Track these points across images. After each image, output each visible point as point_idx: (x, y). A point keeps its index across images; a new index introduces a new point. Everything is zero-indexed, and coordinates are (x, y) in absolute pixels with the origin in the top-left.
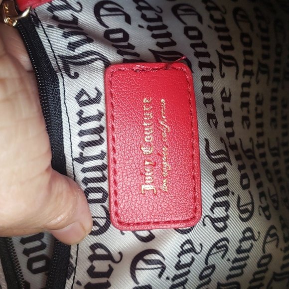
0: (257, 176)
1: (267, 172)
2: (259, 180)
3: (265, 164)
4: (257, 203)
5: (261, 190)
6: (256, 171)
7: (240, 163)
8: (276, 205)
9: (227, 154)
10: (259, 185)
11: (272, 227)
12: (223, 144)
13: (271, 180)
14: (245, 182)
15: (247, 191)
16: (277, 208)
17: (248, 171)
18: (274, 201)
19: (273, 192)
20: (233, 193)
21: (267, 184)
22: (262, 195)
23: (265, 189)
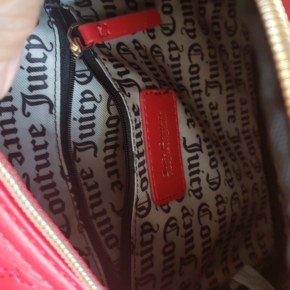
0: (222, 159)
1: (231, 154)
2: (224, 161)
3: (228, 149)
4: (223, 177)
5: (226, 168)
6: (222, 155)
7: (210, 150)
8: (239, 177)
9: (200, 146)
10: (225, 165)
11: (235, 193)
12: (198, 139)
13: (234, 160)
14: (214, 163)
15: (215, 170)
16: (239, 180)
17: (216, 156)
18: (237, 175)
19: (236, 168)
20: (203, 172)
21: (231, 163)
22: (227, 171)
23: (230, 167)
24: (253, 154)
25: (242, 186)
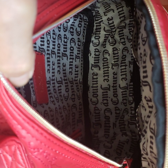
24: (78, 91)
25: (68, 104)
